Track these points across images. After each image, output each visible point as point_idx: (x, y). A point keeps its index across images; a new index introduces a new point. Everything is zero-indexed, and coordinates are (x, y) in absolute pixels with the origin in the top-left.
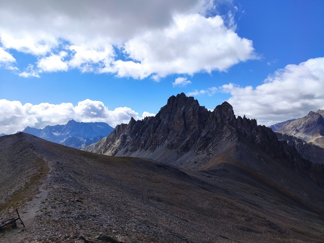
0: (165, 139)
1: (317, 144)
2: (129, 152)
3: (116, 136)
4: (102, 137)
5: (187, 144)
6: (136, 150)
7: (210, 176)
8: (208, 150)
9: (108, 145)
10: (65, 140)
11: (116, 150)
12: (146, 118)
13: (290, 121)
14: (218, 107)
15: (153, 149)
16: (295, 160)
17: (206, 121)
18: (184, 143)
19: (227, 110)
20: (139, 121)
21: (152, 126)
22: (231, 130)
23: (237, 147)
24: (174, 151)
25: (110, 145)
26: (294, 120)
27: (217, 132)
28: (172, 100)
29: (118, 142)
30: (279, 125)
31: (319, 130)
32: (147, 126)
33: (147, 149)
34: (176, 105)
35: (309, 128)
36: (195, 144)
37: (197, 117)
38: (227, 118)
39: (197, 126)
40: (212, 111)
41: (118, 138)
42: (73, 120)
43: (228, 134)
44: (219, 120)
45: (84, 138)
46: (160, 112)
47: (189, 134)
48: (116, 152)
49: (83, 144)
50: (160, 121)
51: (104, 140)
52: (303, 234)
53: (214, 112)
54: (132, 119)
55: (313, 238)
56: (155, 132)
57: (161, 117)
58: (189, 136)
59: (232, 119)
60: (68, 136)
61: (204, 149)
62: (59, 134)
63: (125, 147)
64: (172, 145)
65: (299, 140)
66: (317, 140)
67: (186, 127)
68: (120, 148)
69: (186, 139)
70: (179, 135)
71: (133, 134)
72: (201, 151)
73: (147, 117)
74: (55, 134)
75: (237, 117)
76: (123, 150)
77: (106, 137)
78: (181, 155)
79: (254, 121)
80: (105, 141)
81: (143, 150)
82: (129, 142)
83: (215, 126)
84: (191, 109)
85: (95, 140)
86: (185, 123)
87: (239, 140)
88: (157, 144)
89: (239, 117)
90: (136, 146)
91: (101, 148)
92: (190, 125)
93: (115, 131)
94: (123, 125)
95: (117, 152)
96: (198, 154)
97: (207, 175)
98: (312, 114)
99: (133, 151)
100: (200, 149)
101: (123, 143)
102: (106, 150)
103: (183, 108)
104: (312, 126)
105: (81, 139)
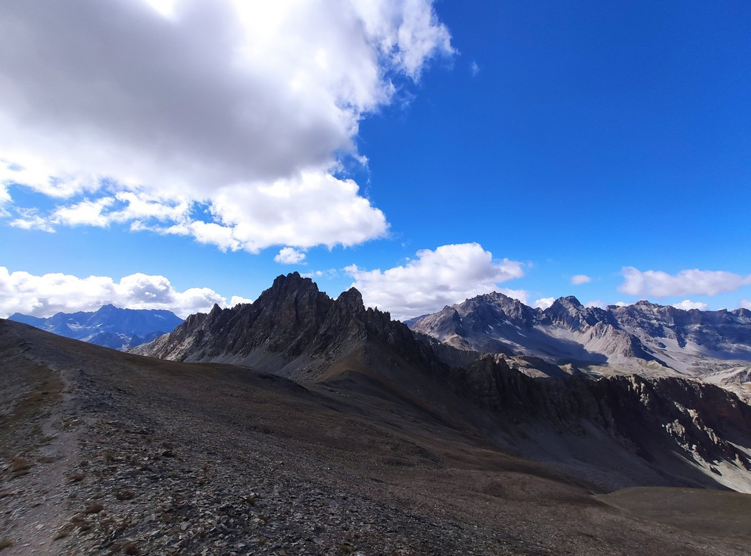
0: (267, 338)
1: (452, 345)
2: (206, 356)
3: (187, 332)
4: (160, 334)
5: (298, 346)
6: (218, 354)
7: (333, 389)
8: (327, 354)
9: (172, 346)
10: (90, 337)
11: (185, 354)
12: (239, 306)
13: (424, 316)
14: (344, 294)
15: (247, 353)
16: (432, 364)
17: (326, 312)
18: (294, 343)
19: (355, 298)
20: (226, 310)
21: (246, 318)
22: (359, 325)
23: (365, 349)
24: (279, 354)
25: (175, 346)
26: (429, 315)
27: (341, 328)
28: (280, 280)
29: (188, 342)
30: (413, 321)
31: (454, 328)
32: (239, 317)
33: (236, 352)
34: (286, 289)
35: (443, 326)
36: (309, 345)
37: (315, 306)
38: (355, 309)
39: (314, 319)
40: (335, 299)
41: (189, 336)
42: (111, 306)
43: (355, 331)
44: (344, 312)
45: (129, 335)
46: (260, 298)
47: (302, 331)
48: (184, 357)
49: (125, 344)
50: (260, 311)
51: (165, 337)
52: (458, 459)
53: (337, 300)
54: (216, 306)
55: (470, 463)
56: (251, 327)
57: (262, 305)
58: (302, 333)
59: (360, 311)
60: (97, 330)
61: (322, 351)
62: (81, 327)
63: (199, 350)
64: (277, 346)
65: (434, 340)
66: (452, 340)
67: (298, 321)
68: (191, 351)
69: (296, 338)
70: (288, 331)
71: (214, 330)
72: (318, 355)
73: (239, 304)
74: (73, 327)
75: (366, 310)
76: (196, 354)
77: (169, 334)
78: (289, 361)
79: (388, 314)
80: (167, 339)
81: (231, 354)
82: (207, 342)
83: (339, 320)
84: (307, 295)
85: (148, 338)
86: (297, 314)
87: (368, 339)
88: (253, 345)
89: (370, 309)
90: (218, 348)
91: (159, 350)
92: (304, 318)
93: (185, 323)
94: (200, 316)
95: (187, 357)
96: (313, 359)
97: (329, 388)
98: (447, 308)
99: (212, 355)
100: (316, 353)
101: (198, 343)
102: (167, 353)
103: (295, 294)
104: (447, 322)
105: (123, 336)
